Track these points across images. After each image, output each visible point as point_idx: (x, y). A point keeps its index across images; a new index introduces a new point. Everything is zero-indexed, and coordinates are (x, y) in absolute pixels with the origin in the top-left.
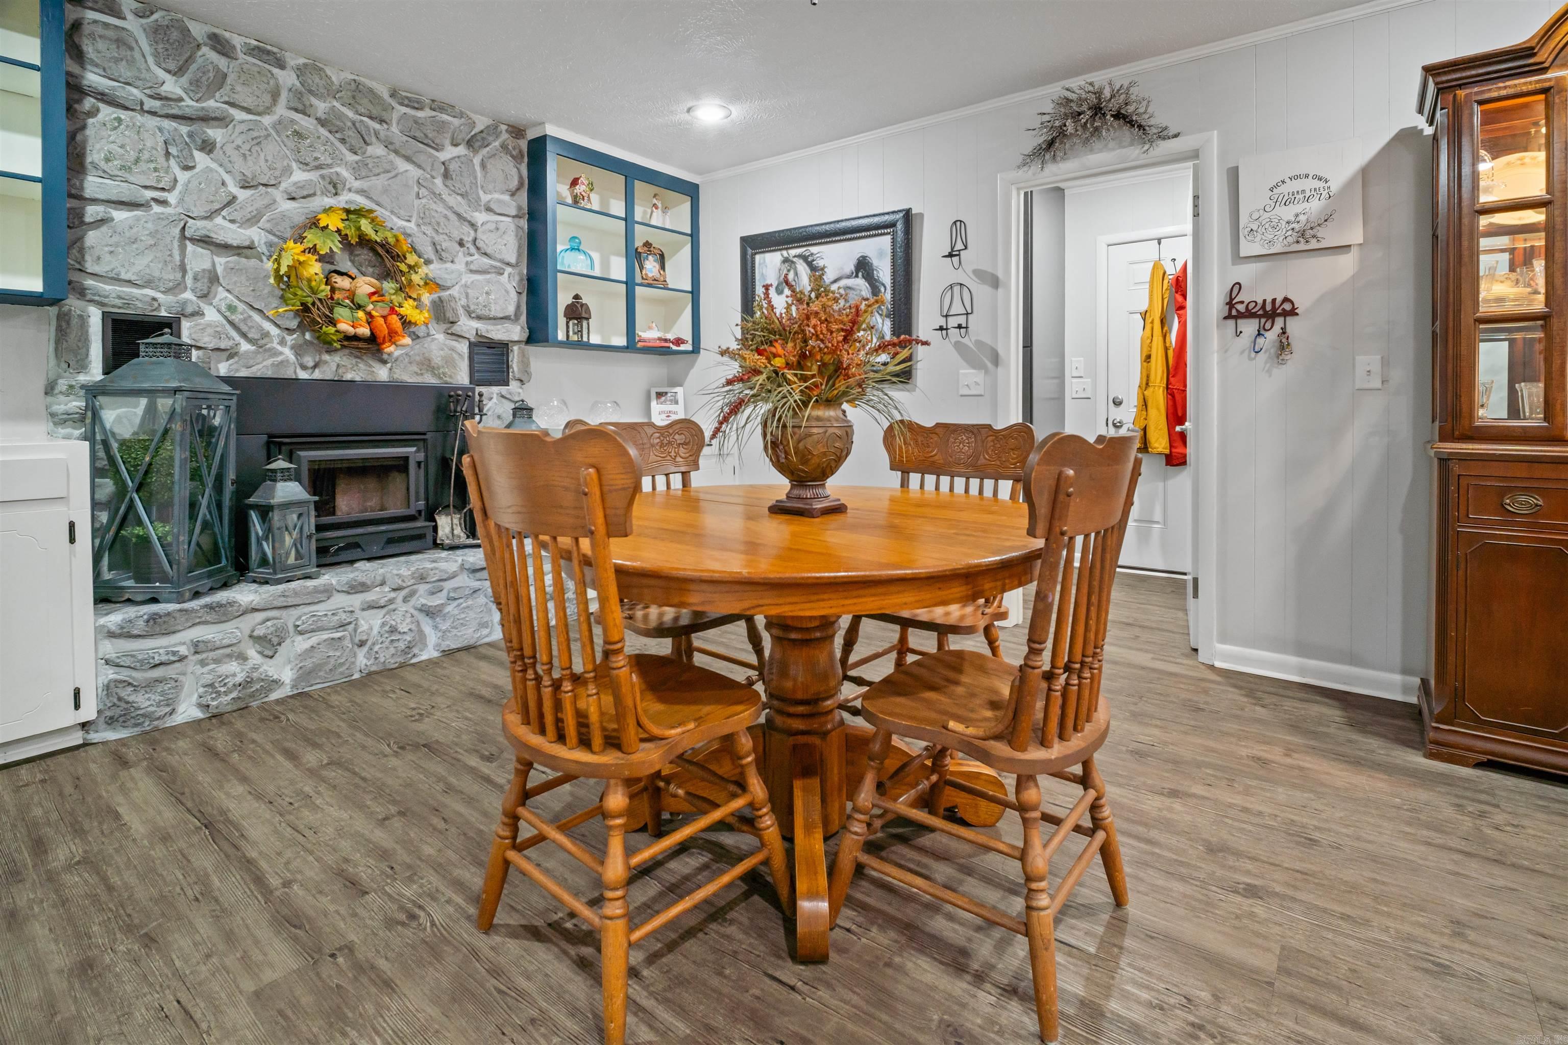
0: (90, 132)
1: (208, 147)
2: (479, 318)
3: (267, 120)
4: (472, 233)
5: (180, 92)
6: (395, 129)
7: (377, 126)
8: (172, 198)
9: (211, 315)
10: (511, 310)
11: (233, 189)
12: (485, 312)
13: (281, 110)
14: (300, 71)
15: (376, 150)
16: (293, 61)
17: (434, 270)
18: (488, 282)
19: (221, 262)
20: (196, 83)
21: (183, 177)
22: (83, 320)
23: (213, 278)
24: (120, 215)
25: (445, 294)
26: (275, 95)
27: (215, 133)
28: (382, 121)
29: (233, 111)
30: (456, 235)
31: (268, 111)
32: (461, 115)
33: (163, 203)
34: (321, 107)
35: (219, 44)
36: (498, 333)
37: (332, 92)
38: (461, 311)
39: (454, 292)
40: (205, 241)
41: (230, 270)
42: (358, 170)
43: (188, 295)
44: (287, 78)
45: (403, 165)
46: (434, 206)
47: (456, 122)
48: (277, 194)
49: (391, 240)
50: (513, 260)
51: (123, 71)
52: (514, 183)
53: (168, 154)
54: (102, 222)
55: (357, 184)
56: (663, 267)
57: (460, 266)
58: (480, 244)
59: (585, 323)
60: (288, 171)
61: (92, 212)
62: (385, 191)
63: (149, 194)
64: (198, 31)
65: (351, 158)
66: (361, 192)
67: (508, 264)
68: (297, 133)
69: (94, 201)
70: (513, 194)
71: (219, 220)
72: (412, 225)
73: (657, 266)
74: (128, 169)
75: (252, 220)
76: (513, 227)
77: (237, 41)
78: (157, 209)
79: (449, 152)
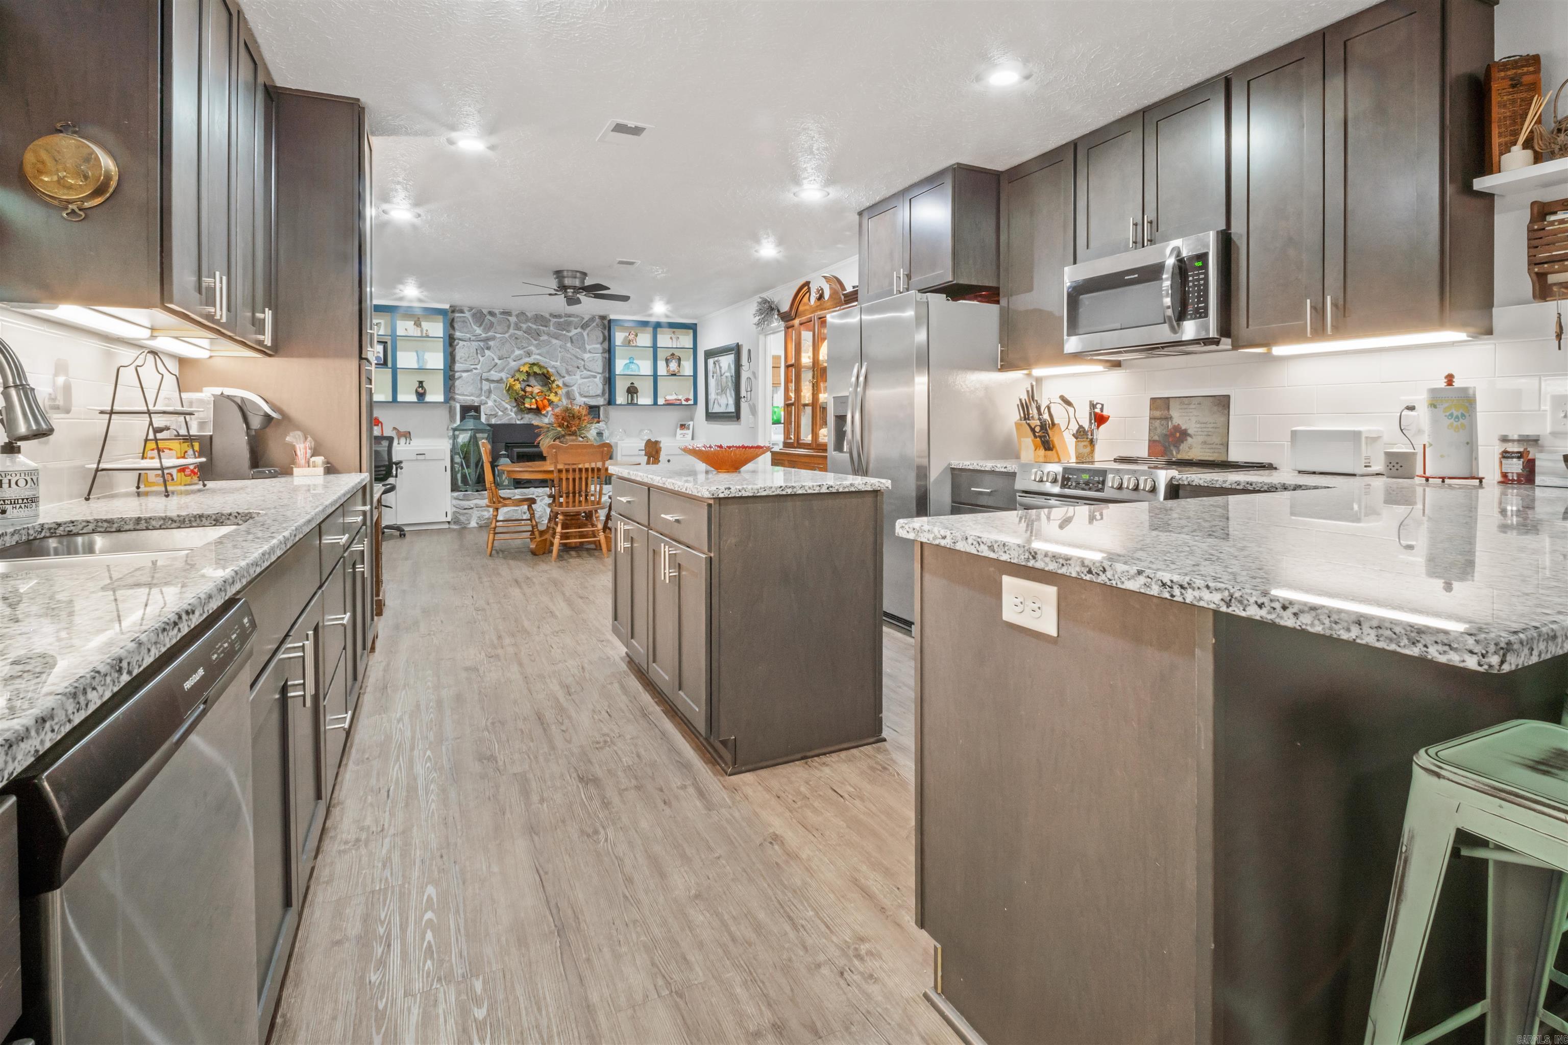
0: (457, 351)
1: (488, 348)
2: (585, 397)
3: (507, 335)
4: (583, 363)
5: (480, 332)
6: (552, 328)
7: (545, 328)
8: (478, 367)
9: (490, 403)
10: (599, 392)
11: (497, 361)
12: (587, 394)
13: (511, 331)
14: (517, 316)
15: (544, 338)
16: (514, 313)
17: (567, 379)
18: (589, 382)
19: (492, 385)
20: (485, 329)
21: (482, 359)
22: (455, 408)
23: (490, 391)
24: (464, 375)
25: (570, 389)
26: (509, 327)
27: (491, 343)
28: (546, 327)
29: (496, 335)
30: (576, 365)
31: (507, 332)
32: (577, 316)
33: (476, 369)
34: (524, 326)
35: (491, 313)
36: (593, 402)
37: (527, 320)
38: (577, 394)
39: (575, 388)
40: (487, 380)
41: (495, 388)
42: (537, 346)
43: (483, 398)
44: (513, 319)
45: (554, 341)
46: (566, 355)
47: (576, 319)
48: (510, 360)
49: (545, 372)
50: (601, 371)
51: (465, 330)
52: (601, 339)
53: (477, 353)
54: (460, 377)
55: (538, 352)
56: (679, 365)
57: (578, 377)
58: (586, 367)
59: (635, 395)
60: (513, 351)
61: (457, 375)
62: (548, 352)
63: (473, 367)
64: (485, 311)
65: (535, 342)
66: (539, 354)
67: (599, 373)
68: (516, 338)
69: (458, 371)
70: (601, 344)
71: (492, 372)
72: (558, 363)
73: (677, 365)
74: (466, 360)
75: (502, 370)
76: (601, 358)
77: (497, 311)
78: (475, 371)
79: (574, 332)
